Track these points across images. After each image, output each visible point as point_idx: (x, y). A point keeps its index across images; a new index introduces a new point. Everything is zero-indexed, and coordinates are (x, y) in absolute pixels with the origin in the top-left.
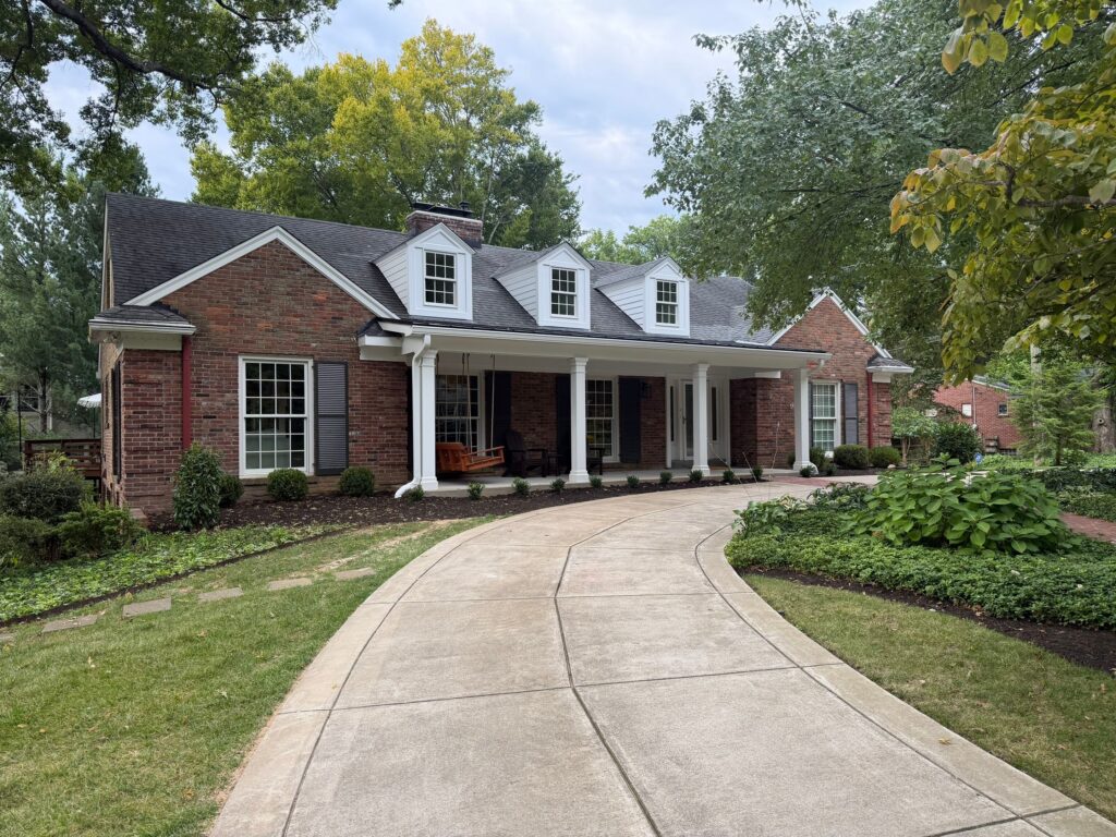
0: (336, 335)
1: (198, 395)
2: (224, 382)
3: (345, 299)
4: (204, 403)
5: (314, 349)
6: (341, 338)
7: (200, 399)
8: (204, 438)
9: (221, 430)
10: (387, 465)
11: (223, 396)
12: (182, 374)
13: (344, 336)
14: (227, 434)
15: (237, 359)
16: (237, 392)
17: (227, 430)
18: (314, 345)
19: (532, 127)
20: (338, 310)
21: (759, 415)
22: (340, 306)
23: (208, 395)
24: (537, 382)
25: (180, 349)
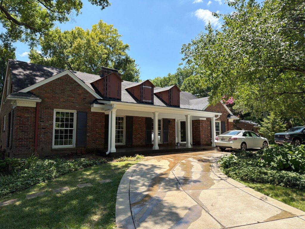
0: (84, 104)
1: (40, 121)
2: (49, 117)
3: (87, 93)
4: (42, 124)
5: (77, 108)
6: (86, 105)
7: (41, 123)
8: (42, 135)
9: (47, 133)
10: (98, 144)
11: (48, 122)
12: (36, 115)
13: (87, 104)
14: (49, 134)
15: (53, 110)
16: (53, 121)
17: (49, 133)
18: (77, 107)
19: (127, 51)
20: (85, 96)
21: (201, 130)
22: (86, 95)
23: (43, 122)
24: (140, 119)
25: (36, 107)
